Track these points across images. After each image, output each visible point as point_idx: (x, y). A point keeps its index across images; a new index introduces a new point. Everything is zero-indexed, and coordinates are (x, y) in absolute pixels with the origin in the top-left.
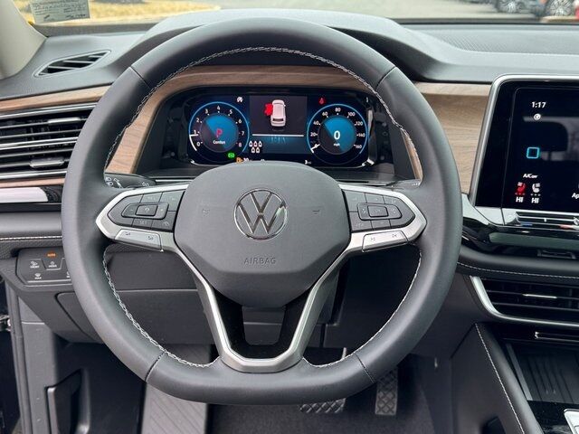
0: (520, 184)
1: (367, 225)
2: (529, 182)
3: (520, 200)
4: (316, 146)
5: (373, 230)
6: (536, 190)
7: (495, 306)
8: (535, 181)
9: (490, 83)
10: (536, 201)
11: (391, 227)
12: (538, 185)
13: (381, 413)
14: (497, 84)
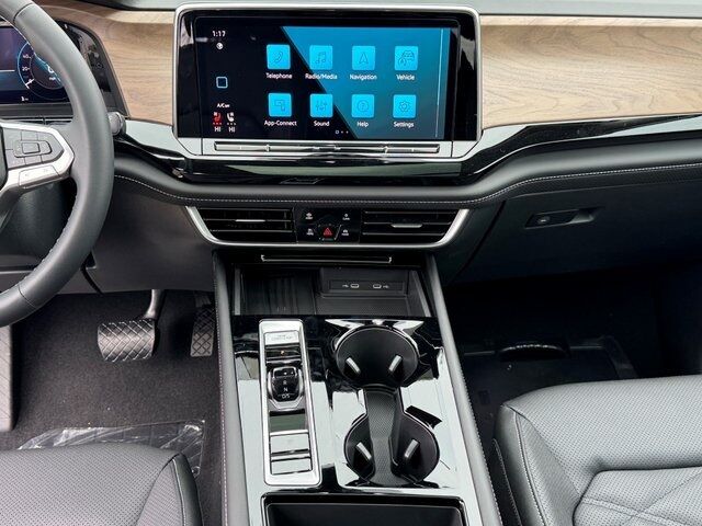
0: (215, 114)
1: (21, 162)
2: (224, 112)
3: (218, 129)
4: (31, 81)
5: (26, 166)
6: (231, 120)
7: (214, 234)
8: (228, 110)
9: (174, 10)
10: (232, 129)
11: (42, 163)
12: (232, 114)
13: (197, 355)
14: (178, 11)
